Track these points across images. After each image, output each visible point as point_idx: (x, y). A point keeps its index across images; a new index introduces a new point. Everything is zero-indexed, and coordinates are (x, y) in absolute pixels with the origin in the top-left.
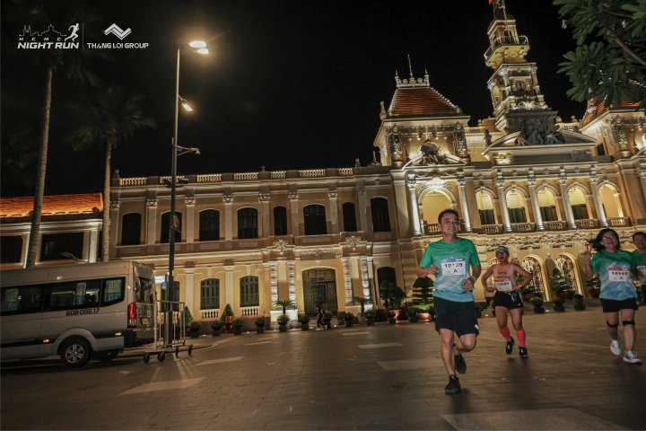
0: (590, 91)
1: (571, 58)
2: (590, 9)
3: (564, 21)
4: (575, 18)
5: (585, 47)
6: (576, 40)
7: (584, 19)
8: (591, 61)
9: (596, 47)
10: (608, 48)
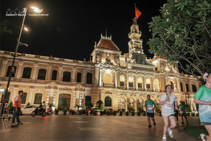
0: (154, 51)
1: (150, 41)
2: (157, 28)
3: (150, 29)
4: (153, 29)
5: (155, 38)
6: (152, 36)
7: (155, 30)
8: (155, 42)
9: (157, 39)
10: (160, 40)
